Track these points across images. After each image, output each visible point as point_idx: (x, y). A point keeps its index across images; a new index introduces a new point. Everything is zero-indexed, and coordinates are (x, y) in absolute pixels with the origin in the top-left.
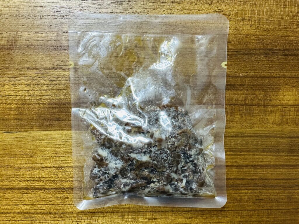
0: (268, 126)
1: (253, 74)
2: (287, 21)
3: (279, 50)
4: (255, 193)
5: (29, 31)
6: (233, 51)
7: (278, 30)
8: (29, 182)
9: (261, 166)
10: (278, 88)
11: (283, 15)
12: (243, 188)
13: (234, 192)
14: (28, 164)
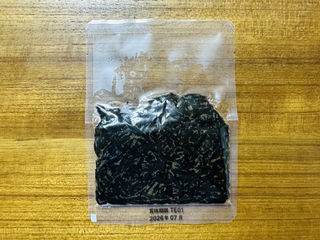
0: (275, 134)
1: (257, 83)
2: (289, 31)
3: (283, 58)
4: (265, 202)
5: (41, 44)
6: (237, 60)
7: (281, 40)
8: (38, 189)
9: (270, 174)
10: (283, 95)
11: (285, 25)
12: (252, 197)
13: (242, 201)
14: (38, 171)
